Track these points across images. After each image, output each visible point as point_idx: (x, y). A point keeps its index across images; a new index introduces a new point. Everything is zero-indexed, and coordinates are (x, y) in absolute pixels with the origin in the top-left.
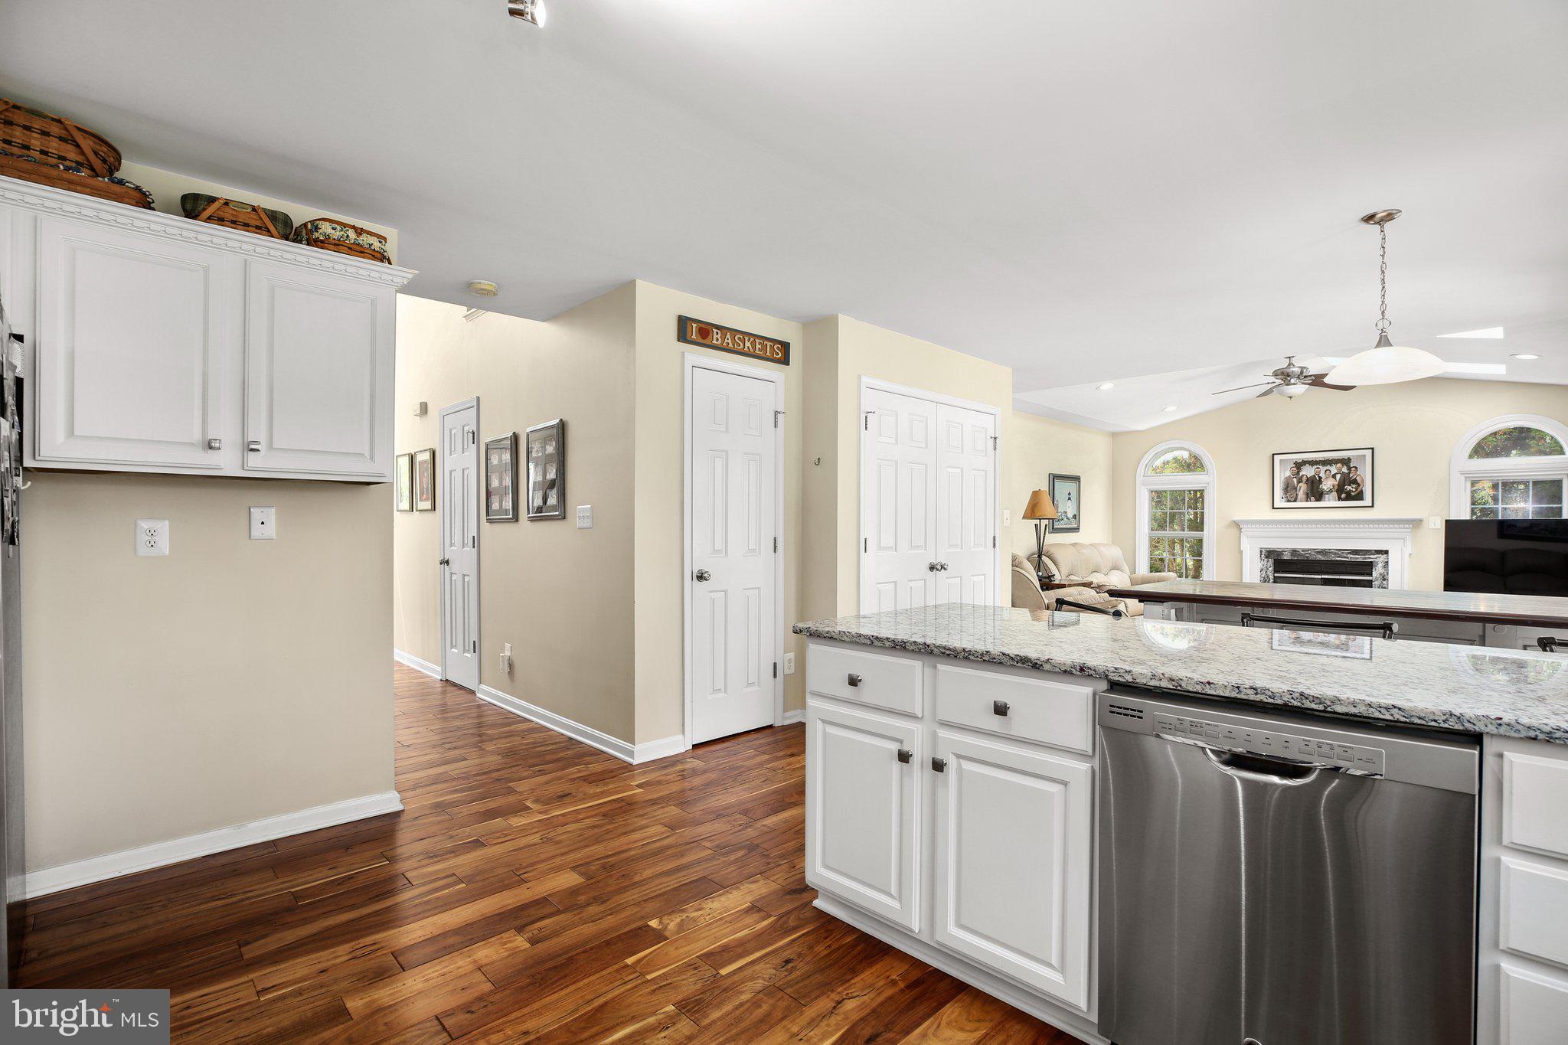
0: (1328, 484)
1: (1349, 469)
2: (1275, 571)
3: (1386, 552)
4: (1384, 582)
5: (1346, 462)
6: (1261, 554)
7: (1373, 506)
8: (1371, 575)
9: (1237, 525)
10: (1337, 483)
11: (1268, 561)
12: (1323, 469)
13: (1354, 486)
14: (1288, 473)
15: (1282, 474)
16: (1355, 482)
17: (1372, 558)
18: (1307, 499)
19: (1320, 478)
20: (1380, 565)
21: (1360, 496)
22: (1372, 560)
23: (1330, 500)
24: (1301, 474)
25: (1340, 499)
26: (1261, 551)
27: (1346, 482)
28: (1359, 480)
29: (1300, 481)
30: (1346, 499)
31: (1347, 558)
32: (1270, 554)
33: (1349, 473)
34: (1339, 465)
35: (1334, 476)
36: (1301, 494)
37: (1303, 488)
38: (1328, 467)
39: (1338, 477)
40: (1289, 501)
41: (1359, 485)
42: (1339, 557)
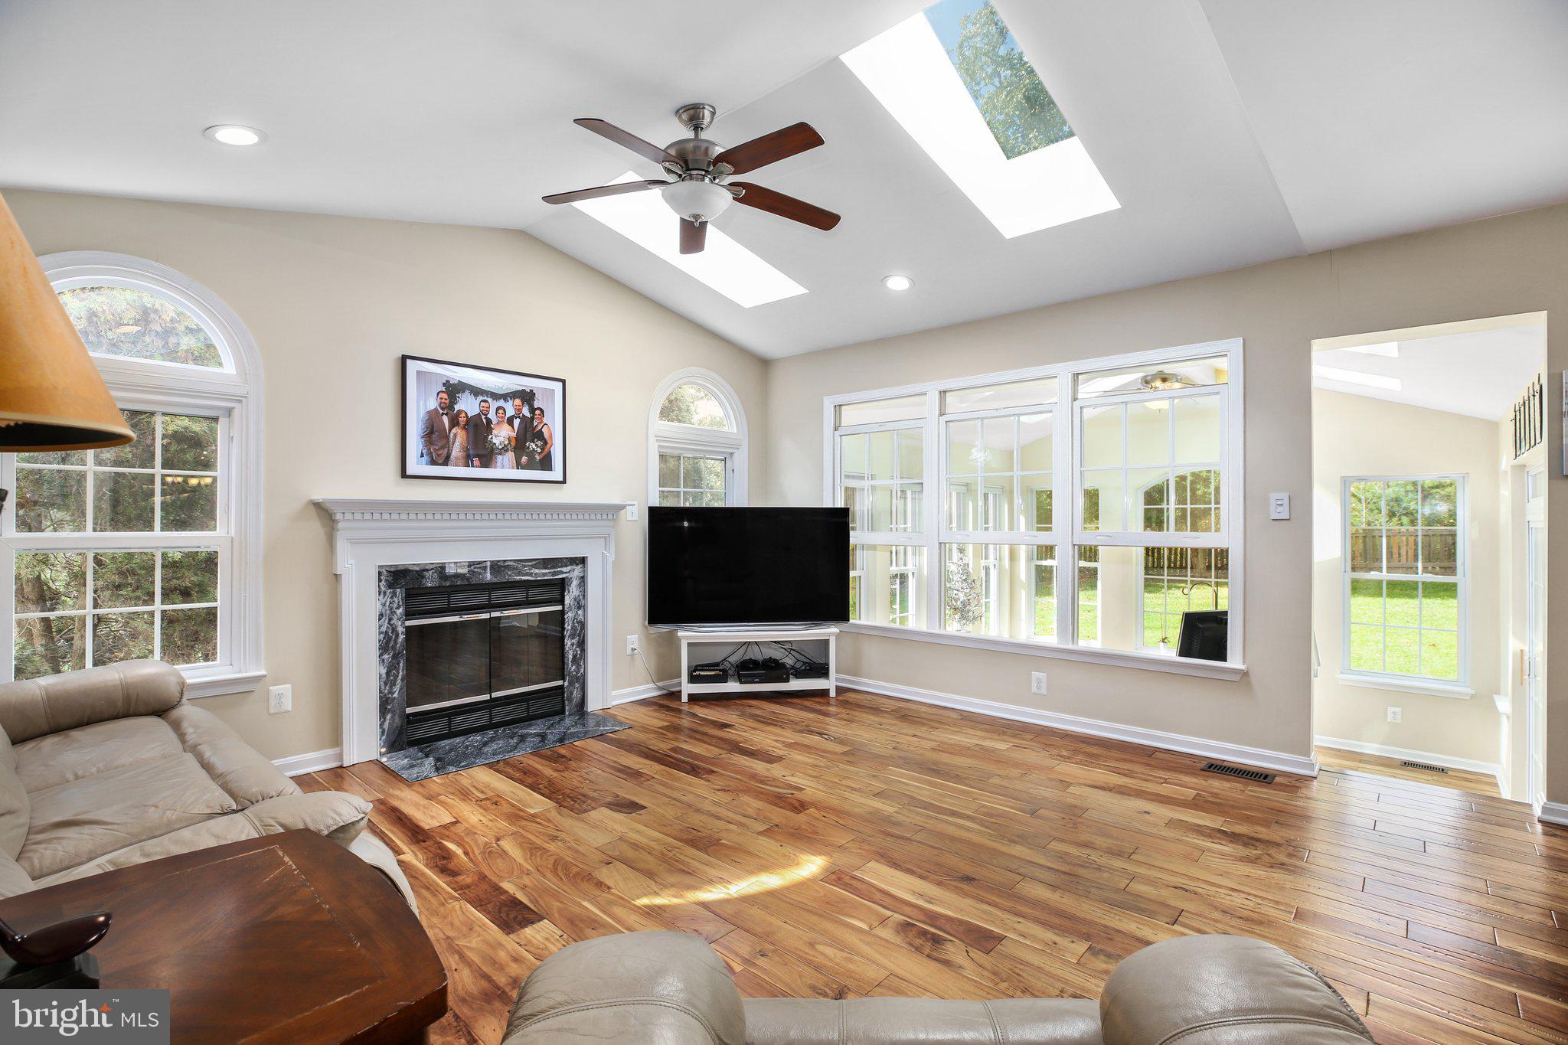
0: (501, 435)
1: (532, 410)
2: (409, 614)
3: (582, 561)
4: (580, 612)
5: (527, 397)
6: (380, 581)
7: (564, 482)
8: (562, 602)
9: (324, 512)
10: (514, 435)
11: (394, 594)
12: (494, 405)
13: (539, 443)
14: (433, 404)
15: (422, 404)
16: (540, 436)
17: (565, 572)
18: (468, 461)
19: (489, 421)
20: (575, 583)
21: (546, 464)
22: (564, 576)
23: (505, 467)
24: (457, 408)
25: (519, 466)
26: (380, 573)
27: (529, 434)
28: (546, 435)
29: (454, 422)
30: (529, 466)
31: (530, 574)
32: (398, 579)
33: (532, 418)
34: (518, 402)
35: (510, 421)
36: (456, 451)
37: (459, 439)
38: (501, 403)
39: (517, 422)
40: (433, 462)
41: (546, 443)
42: (519, 574)
